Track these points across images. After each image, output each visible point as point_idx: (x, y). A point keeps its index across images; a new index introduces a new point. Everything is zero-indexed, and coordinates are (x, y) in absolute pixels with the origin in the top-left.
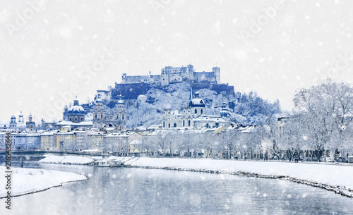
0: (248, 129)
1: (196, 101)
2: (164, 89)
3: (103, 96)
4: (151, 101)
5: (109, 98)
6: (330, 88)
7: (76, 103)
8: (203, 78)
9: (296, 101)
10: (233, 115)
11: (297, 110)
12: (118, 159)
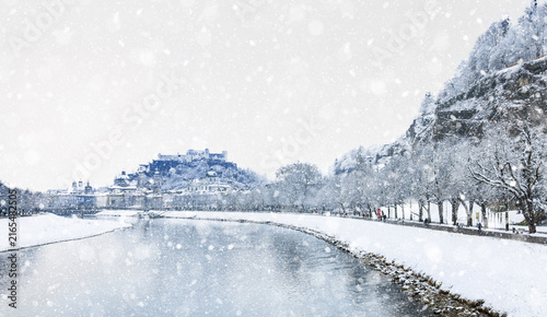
0: (246, 192)
1: (211, 173)
2: (189, 165)
3: (144, 169)
4: (179, 172)
5: (148, 170)
6: (299, 167)
7: (124, 173)
8: (216, 158)
9: (278, 175)
10: (236, 183)
11: (278, 180)
12: (155, 212)
